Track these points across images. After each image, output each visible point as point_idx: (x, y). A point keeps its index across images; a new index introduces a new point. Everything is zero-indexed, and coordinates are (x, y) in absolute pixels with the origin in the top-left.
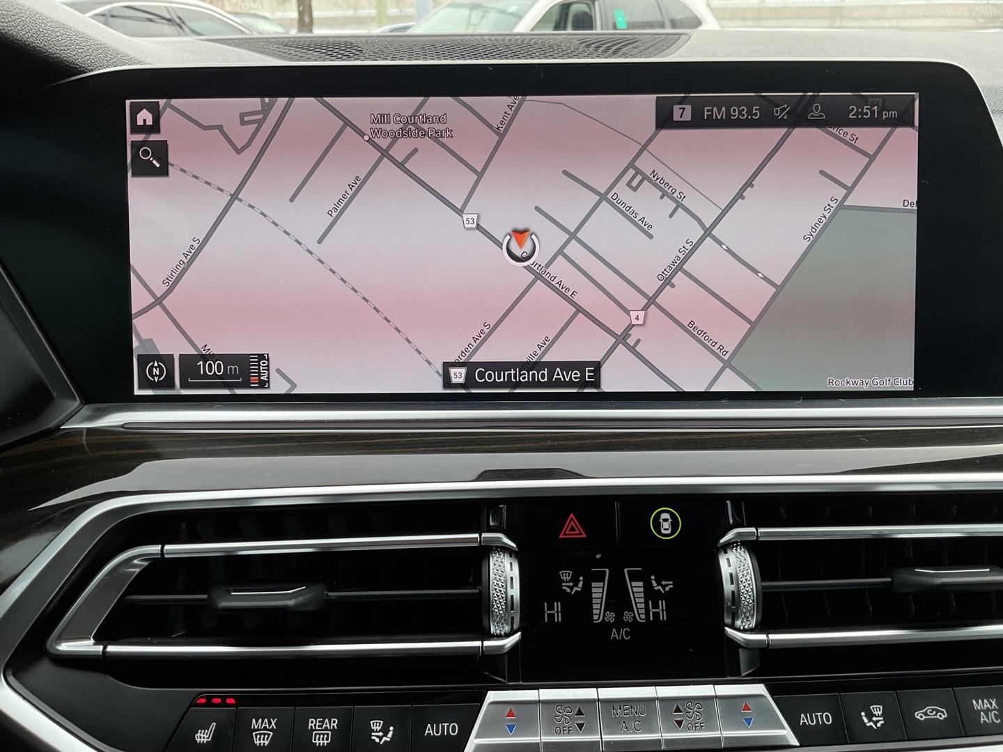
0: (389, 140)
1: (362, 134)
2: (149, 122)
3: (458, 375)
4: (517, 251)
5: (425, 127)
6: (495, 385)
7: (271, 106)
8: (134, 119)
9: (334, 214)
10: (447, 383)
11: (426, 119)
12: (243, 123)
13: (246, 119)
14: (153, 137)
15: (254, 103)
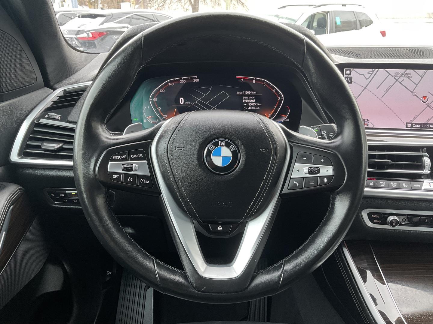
0: (398, 78)
1: (393, 76)
2: (349, 73)
3: (409, 125)
4: (424, 101)
5: (406, 75)
6: (417, 128)
7: (374, 71)
8: (346, 72)
9: (386, 92)
10: (407, 127)
11: (406, 74)
12: (368, 74)
13: (369, 73)
14: (350, 76)
15: (371, 70)
